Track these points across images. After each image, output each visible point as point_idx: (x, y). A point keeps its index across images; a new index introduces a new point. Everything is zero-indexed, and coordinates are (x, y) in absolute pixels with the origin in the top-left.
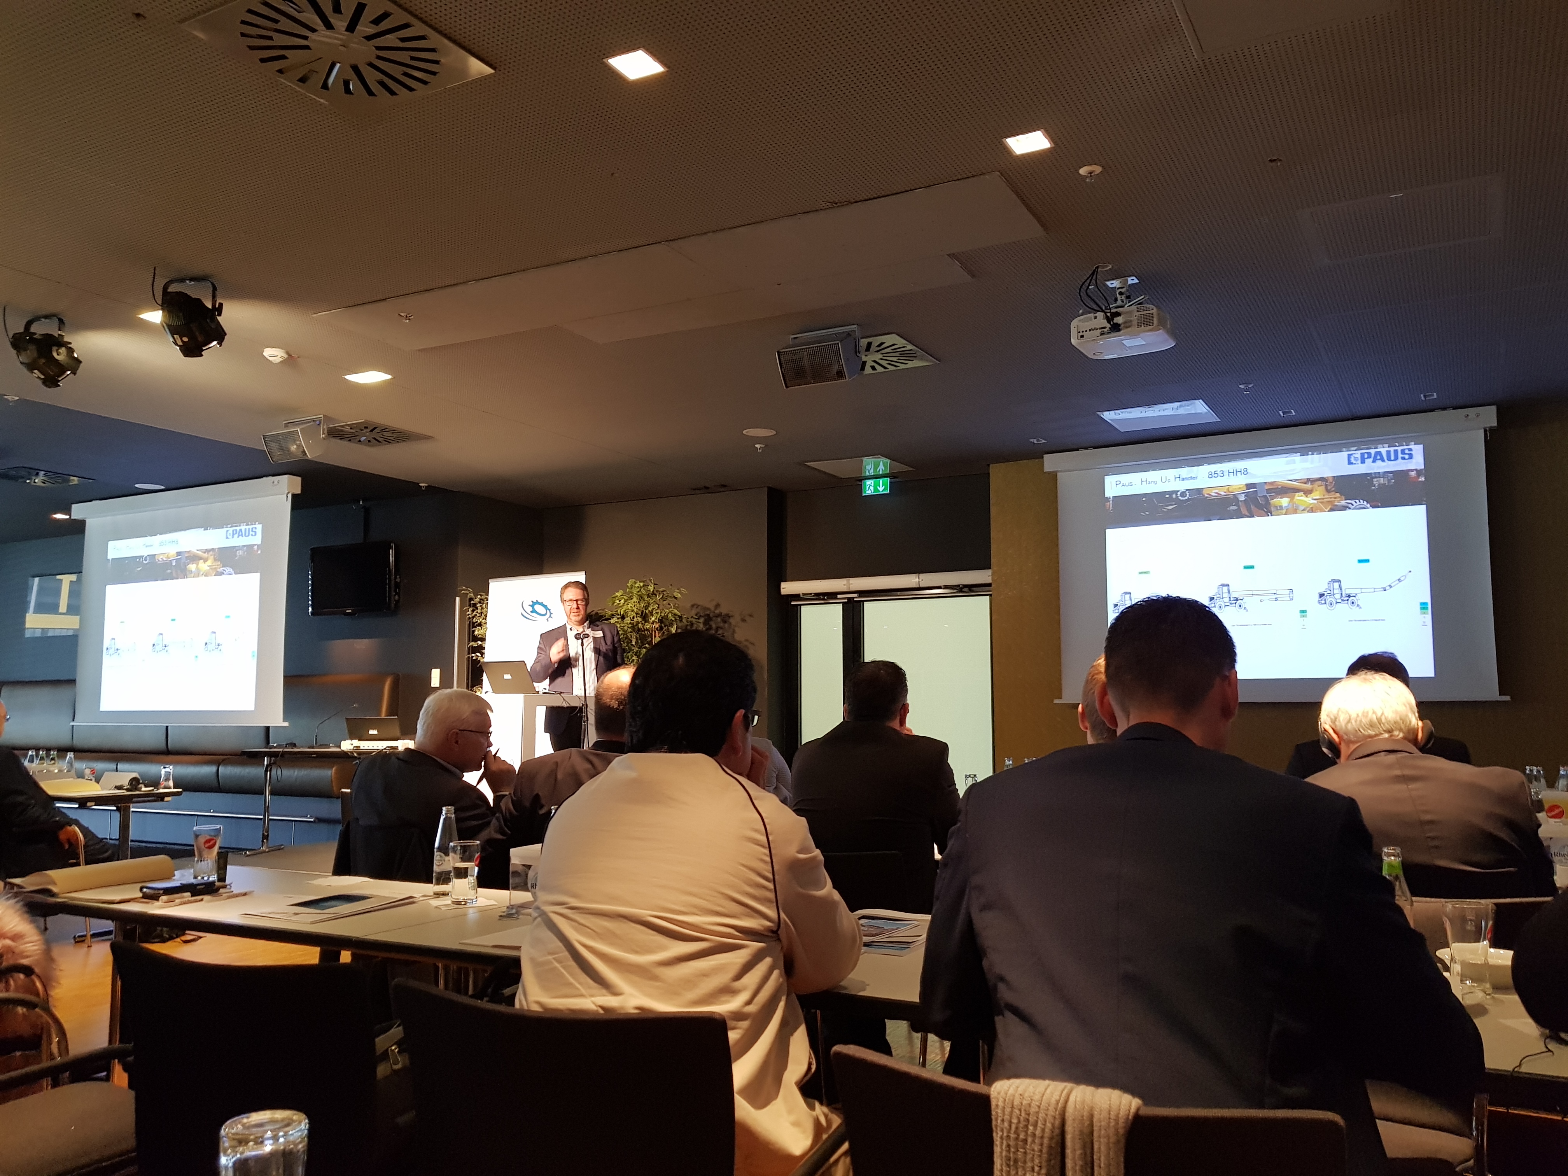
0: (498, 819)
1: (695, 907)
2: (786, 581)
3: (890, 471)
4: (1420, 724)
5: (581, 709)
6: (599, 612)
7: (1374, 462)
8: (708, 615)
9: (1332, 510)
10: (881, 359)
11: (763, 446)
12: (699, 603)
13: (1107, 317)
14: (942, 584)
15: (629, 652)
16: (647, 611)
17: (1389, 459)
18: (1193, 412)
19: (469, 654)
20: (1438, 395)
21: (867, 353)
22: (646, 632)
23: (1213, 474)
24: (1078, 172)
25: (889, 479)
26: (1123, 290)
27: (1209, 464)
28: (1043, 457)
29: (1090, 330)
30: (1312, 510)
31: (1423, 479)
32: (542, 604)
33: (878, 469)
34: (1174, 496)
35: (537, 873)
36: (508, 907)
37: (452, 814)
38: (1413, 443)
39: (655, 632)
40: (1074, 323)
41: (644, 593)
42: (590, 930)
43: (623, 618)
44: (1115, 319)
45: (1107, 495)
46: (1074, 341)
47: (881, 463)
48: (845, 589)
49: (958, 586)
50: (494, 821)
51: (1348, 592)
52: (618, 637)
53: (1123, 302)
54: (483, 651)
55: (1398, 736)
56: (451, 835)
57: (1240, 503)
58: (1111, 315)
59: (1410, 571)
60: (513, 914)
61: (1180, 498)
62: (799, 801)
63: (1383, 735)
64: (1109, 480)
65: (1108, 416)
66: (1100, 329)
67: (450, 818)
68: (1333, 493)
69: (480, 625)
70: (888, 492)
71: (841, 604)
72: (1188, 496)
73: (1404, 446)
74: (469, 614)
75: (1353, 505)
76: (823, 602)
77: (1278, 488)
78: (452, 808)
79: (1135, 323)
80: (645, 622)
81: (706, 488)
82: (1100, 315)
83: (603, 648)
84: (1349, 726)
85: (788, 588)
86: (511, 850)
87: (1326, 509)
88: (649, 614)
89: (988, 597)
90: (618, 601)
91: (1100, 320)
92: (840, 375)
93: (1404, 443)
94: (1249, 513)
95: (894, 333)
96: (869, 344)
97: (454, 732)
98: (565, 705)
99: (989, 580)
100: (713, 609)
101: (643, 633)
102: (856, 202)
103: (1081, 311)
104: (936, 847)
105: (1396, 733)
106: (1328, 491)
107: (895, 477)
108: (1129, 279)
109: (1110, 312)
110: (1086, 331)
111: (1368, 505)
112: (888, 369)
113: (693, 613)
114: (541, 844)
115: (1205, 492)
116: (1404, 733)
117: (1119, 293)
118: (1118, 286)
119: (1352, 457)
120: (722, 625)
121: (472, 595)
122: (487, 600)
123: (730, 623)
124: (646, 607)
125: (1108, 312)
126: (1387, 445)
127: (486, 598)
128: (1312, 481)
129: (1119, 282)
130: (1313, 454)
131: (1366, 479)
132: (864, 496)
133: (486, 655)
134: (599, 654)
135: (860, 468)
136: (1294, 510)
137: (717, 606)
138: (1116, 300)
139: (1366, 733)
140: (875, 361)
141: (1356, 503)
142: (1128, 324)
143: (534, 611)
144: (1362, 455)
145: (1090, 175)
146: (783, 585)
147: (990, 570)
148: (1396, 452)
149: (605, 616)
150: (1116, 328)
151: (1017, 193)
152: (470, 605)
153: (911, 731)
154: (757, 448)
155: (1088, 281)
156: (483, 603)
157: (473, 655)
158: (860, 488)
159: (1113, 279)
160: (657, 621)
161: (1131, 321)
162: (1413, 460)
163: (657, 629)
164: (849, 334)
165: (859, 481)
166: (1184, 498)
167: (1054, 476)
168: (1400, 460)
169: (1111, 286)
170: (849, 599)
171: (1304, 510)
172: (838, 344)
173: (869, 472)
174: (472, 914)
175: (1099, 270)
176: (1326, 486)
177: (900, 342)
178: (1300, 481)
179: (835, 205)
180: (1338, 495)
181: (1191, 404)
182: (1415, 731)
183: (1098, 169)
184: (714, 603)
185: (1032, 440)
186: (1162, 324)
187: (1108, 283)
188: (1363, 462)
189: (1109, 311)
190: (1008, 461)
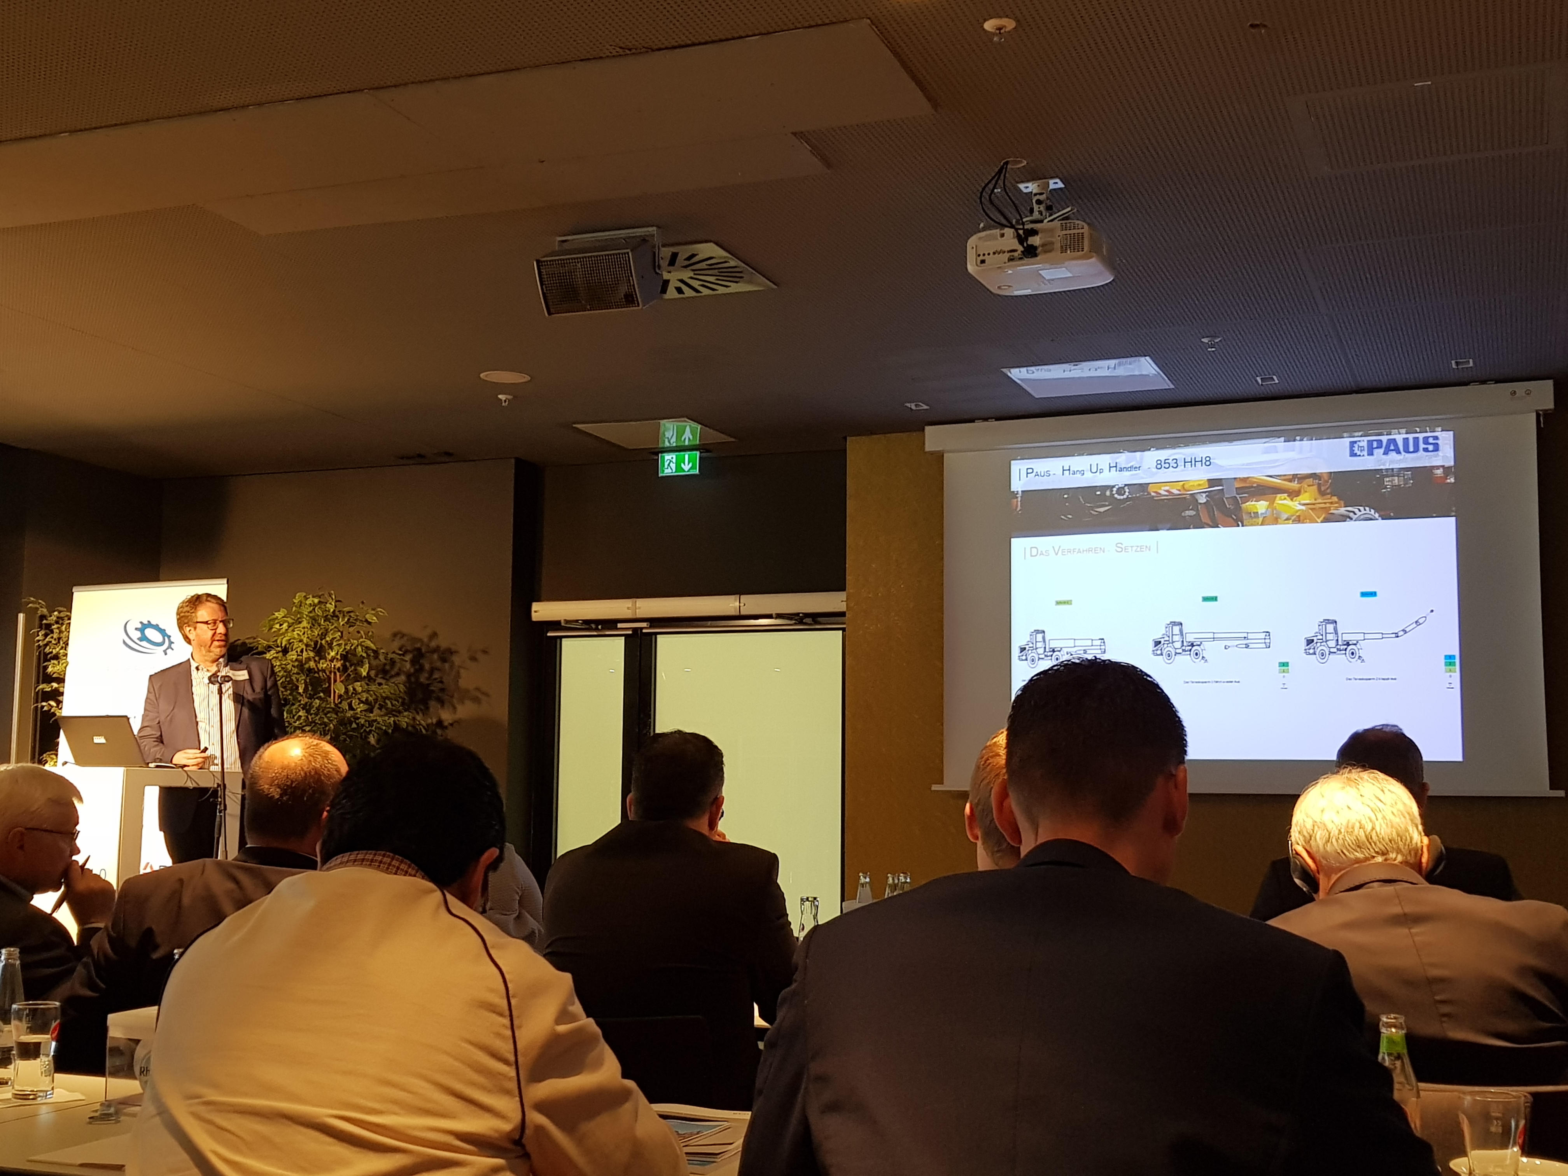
0: (86, 966)
1: (395, 1102)
2: (539, 600)
3: (700, 441)
4: (1426, 840)
5: (215, 791)
6: (247, 641)
7: (1385, 453)
8: (419, 650)
9: (1326, 520)
10: (691, 278)
11: (509, 397)
12: (405, 631)
13: (1019, 236)
14: (774, 612)
15: (293, 704)
16: (323, 642)
17: (1407, 451)
18: (1137, 373)
19: (37, 702)
20: (1474, 363)
21: (671, 268)
22: (320, 673)
23: (1163, 463)
24: (982, 26)
25: (698, 453)
26: (1041, 198)
27: (1157, 449)
28: (923, 430)
29: (994, 253)
30: (1299, 520)
31: (1452, 480)
32: (157, 627)
33: (683, 439)
34: (1108, 493)
35: (150, 1052)
36: (102, 1105)
37: (14, 959)
38: (1440, 429)
39: (335, 673)
40: (972, 242)
41: (320, 613)
42: (235, 1138)
43: (285, 651)
44: (1030, 239)
45: (1014, 488)
46: (971, 268)
47: (688, 429)
48: (629, 615)
49: (798, 614)
50: (80, 969)
51: (1346, 637)
52: (272, 679)
53: (1042, 215)
54: (60, 698)
55: (1395, 860)
56: (13, 992)
57: (1199, 507)
58: (1024, 233)
59: (1432, 611)
60: (110, 1115)
61: (1116, 496)
62: (556, 940)
63: (1376, 859)
64: (1018, 467)
65: (1017, 374)
66: (1008, 252)
67: (13, 965)
68: (1329, 496)
69: (56, 657)
70: (697, 472)
71: (623, 638)
72: (1127, 494)
73: (1427, 432)
74: (39, 641)
75: (1355, 514)
76: (595, 633)
77: (1252, 487)
78: (15, 951)
79: (1058, 246)
80: (320, 659)
81: (420, 456)
82: (1009, 232)
83: (249, 695)
84: (1329, 848)
85: (542, 611)
86: (110, 1017)
87: (1318, 518)
88: (327, 647)
89: (841, 632)
90: (277, 626)
91: (1009, 240)
92: (630, 299)
93: (1428, 428)
94: (1212, 522)
95: (711, 241)
96: (674, 256)
97: (18, 831)
98: (190, 785)
99: (842, 607)
100: (426, 640)
101: (316, 675)
102: (660, 49)
103: (982, 225)
104: (756, 1007)
105: (1393, 855)
106: (1322, 493)
107: (707, 451)
108: (1051, 182)
109: (1023, 229)
110: (989, 254)
111: (1377, 515)
112: (701, 292)
113: (395, 645)
114: (156, 1007)
115: (1152, 490)
116: (1403, 855)
117: (1036, 201)
118: (1034, 192)
119: (1356, 445)
120: (439, 664)
121: (45, 610)
122: (69, 619)
123: (453, 663)
124: (323, 636)
125: (1020, 229)
126: (1404, 431)
127: (67, 616)
128: (1301, 478)
129: (1037, 184)
130: (1301, 440)
131: (1375, 476)
132: (662, 477)
133: (65, 704)
134: (242, 705)
135: (657, 434)
136: (1274, 519)
137: (434, 635)
138: (1032, 211)
139: (1352, 856)
140: (682, 281)
141: (1360, 510)
142: (1048, 247)
143: (144, 638)
144: (1370, 443)
145: (998, 32)
146: (535, 606)
147: (844, 593)
148: (1416, 440)
149: (257, 648)
150: (1030, 252)
151: (896, 54)
152: (41, 627)
153: (724, 836)
154: (501, 400)
155: (994, 182)
156: (62, 624)
157: (44, 704)
158: (655, 466)
159: (1028, 181)
160: (339, 657)
161: (1052, 243)
162: (1440, 453)
163: (339, 668)
164: (644, 240)
165: (655, 453)
166: (1122, 497)
167: (939, 457)
168: (1421, 452)
169: (1025, 191)
170: (635, 630)
171: (1287, 519)
172: (628, 253)
173: (669, 442)
174: (45, 1114)
175: (1009, 166)
176: (1319, 485)
177: (718, 253)
178: (1283, 478)
179: (628, 52)
180: (1335, 499)
181: (1135, 361)
182: (1417, 852)
183: (1009, 24)
184: (429, 631)
185: (908, 405)
186: (1095, 249)
187: (1022, 186)
188: (1371, 453)
189: (1021, 227)
190: (872, 434)
